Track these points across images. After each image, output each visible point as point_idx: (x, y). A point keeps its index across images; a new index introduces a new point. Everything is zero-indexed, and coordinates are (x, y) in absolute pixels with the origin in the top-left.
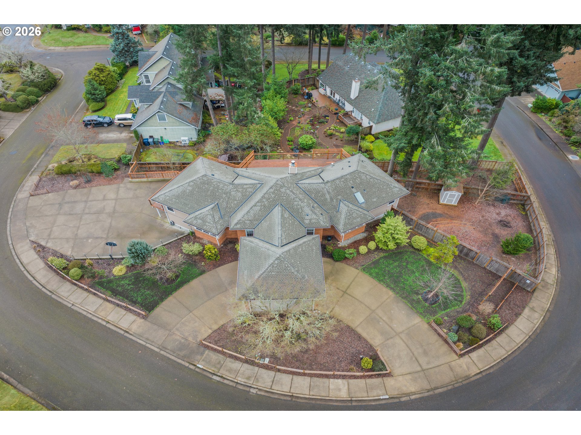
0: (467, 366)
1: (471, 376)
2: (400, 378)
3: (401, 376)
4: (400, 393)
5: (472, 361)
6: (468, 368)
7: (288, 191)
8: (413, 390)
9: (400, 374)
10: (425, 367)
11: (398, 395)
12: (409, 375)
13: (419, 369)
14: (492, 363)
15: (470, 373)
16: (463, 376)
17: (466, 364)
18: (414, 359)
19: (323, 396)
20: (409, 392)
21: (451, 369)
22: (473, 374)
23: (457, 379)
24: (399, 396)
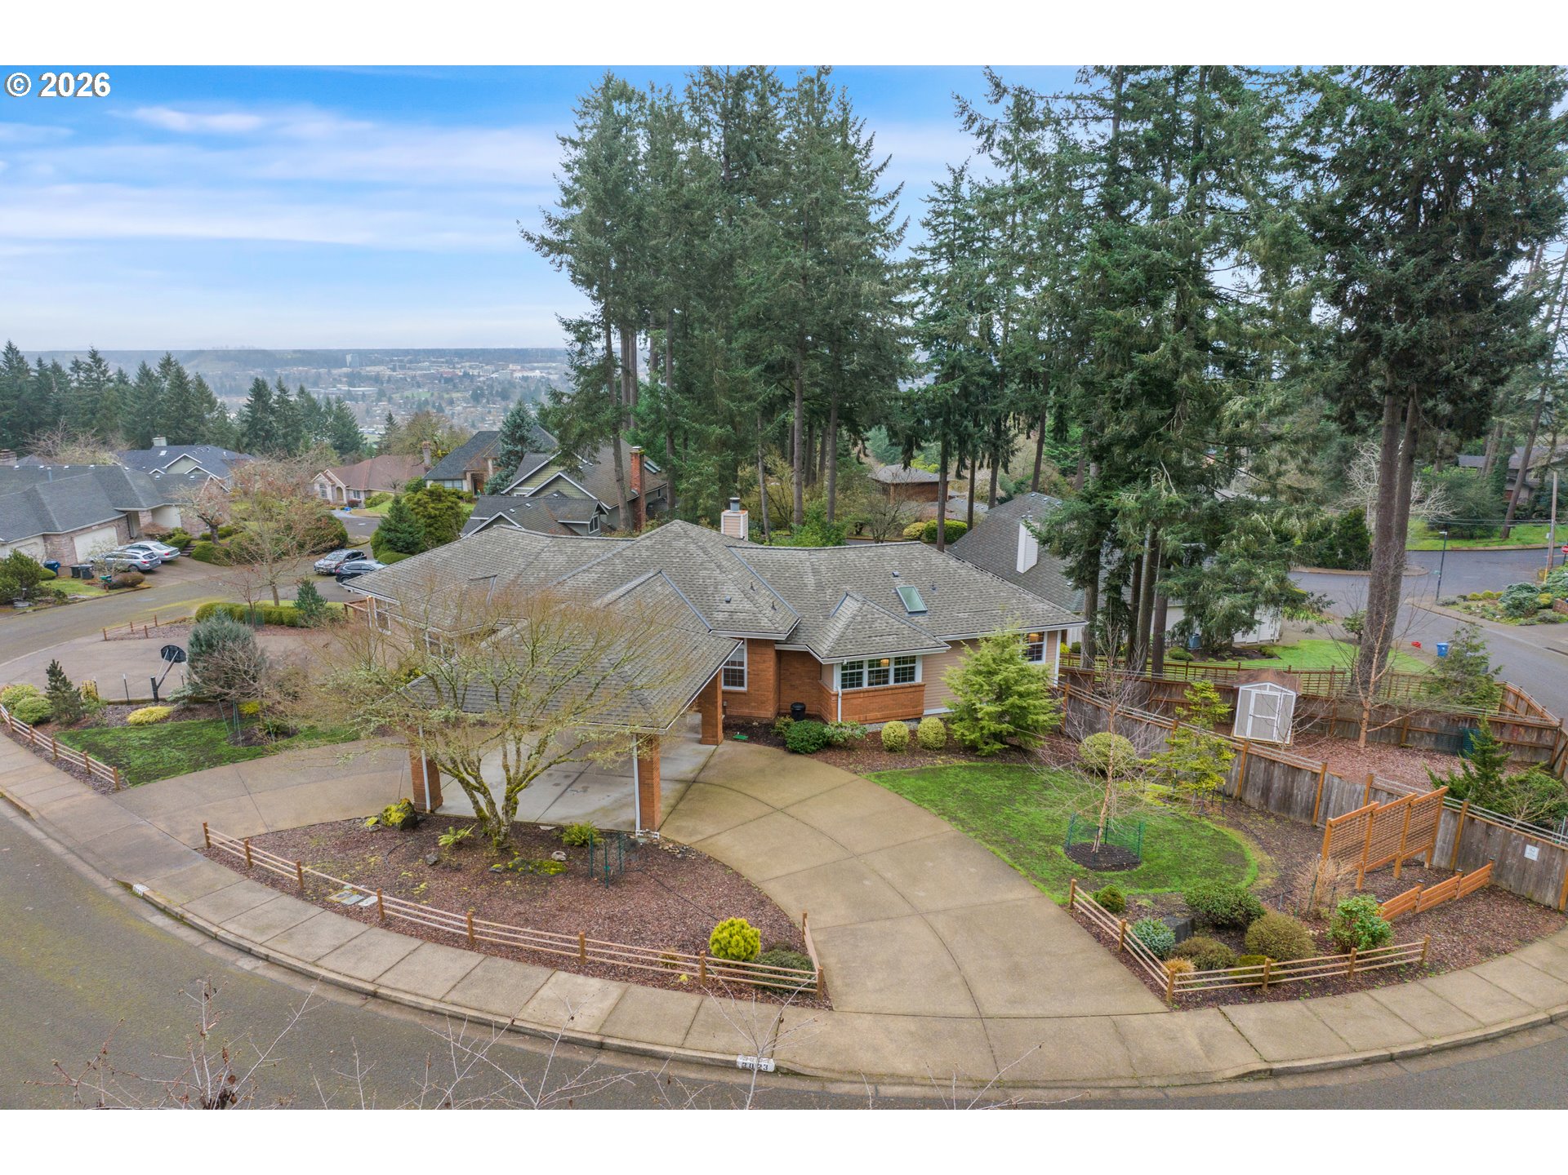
0: (1202, 1041)
1: (1218, 1077)
2: (865, 1022)
3: (869, 1017)
4: (837, 1067)
5: (1231, 1029)
6: (1209, 1050)
7: (692, 547)
8: (905, 1066)
9: (869, 1009)
10: (990, 1009)
11: (825, 1069)
12: (910, 1018)
13: (966, 1009)
14: (1339, 1054)
15: (1212, 1066)
16: (1177, 1071)
17: (1200, 1036)
18: (956, 980)
19: (489, 1013)
20: (882, 1070)
21: (1121, 1037)
22: (1230, 1073)
23: (1140, 1073)
24: (826, 1074)
